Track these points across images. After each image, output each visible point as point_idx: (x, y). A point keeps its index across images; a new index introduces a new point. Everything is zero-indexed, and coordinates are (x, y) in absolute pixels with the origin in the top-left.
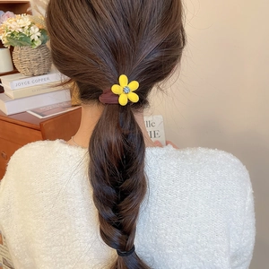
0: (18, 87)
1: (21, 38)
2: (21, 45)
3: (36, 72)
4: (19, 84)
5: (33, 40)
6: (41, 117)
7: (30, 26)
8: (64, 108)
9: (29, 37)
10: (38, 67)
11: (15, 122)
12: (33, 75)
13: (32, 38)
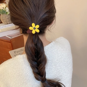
0: (2, 28)
1: (3, 12)
2: (3, 14)
3: (8, 23)
4: (3, 27)
5: (7, 12)
6: (10, 38)
7: (5, 7)
8: (18, 35)
9: (5, 11)
10: (9, 21)
11: (2, 40)
12: (7, 24)
13: (6, 11)
